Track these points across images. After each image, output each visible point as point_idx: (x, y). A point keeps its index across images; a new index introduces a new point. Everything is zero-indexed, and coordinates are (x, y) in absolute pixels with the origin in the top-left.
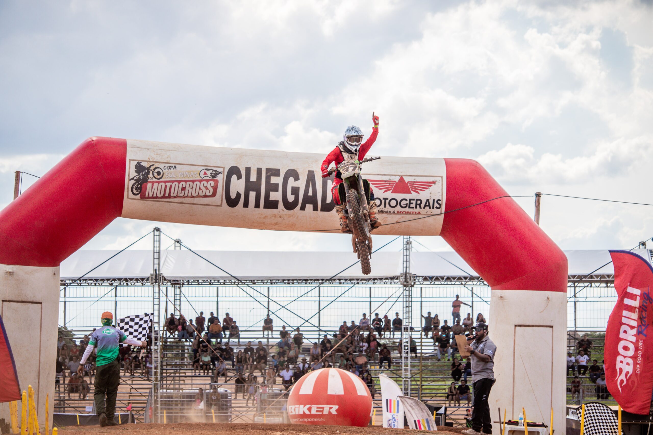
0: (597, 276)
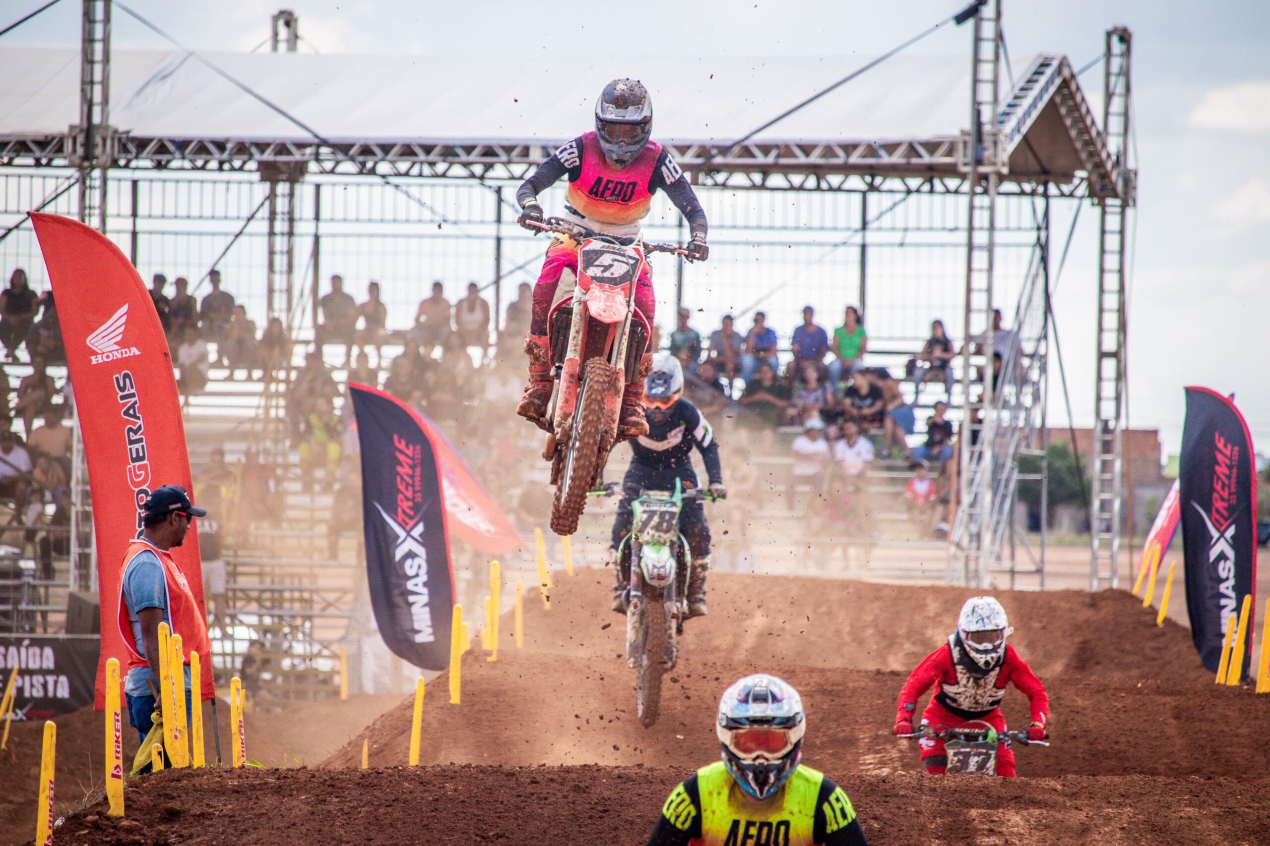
0: (766, 149)
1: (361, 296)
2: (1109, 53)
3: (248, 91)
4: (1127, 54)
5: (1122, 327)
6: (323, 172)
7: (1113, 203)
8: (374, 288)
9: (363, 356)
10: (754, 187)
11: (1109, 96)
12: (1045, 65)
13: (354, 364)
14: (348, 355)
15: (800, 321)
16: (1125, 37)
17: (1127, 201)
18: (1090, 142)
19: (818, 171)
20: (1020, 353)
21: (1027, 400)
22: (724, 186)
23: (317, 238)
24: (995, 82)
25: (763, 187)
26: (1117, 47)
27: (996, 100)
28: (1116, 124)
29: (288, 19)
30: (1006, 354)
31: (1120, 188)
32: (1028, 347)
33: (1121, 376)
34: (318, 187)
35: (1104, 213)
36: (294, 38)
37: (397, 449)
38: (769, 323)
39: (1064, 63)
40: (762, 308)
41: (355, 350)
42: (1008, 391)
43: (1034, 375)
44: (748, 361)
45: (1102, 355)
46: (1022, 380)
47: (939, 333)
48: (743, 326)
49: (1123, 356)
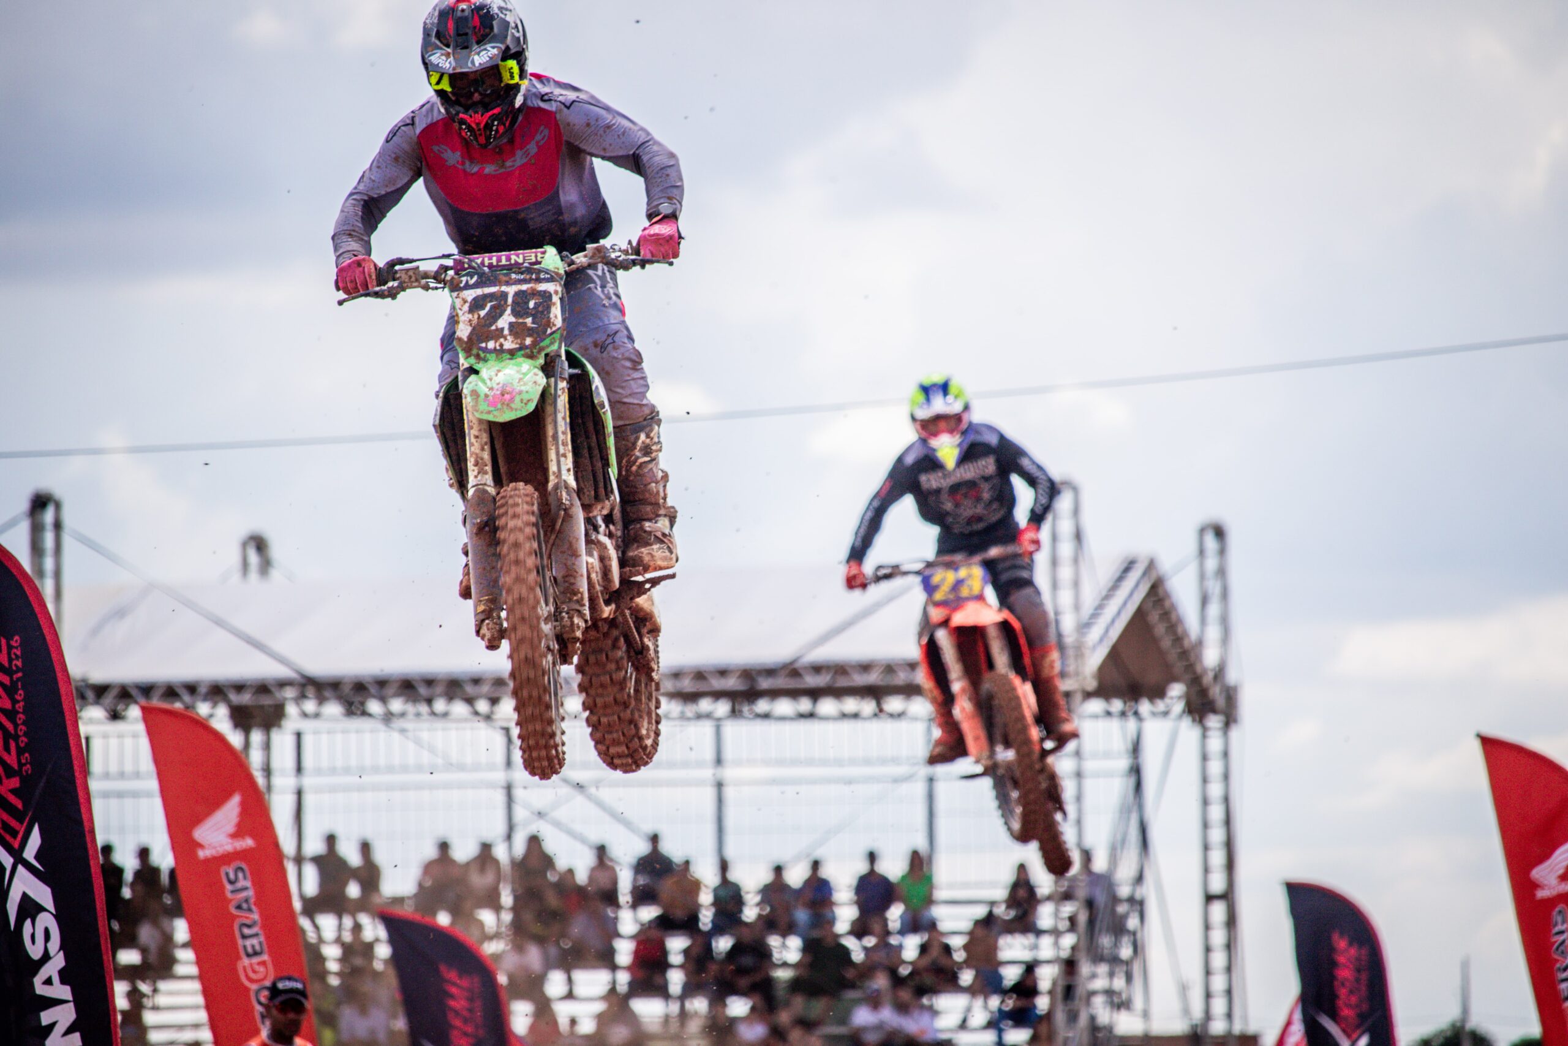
1: (354, 858)
2: (1202, 552)
3: (220, 623)
4: (1222, 552)
5: (1230, 865)
6: (305, 715)
7: (1214, 722)
8: (365, 848)
9: (357, 928)
10: (802, 716)
11: (1204, 601)
12: (1128, 568)
13: (347, 937)
14: (340, 927)
15: (862, 868)
16: (1219, 533)
17: (1230, 719)
18: (1184, 654)
19: (876, 693)
20: (1115, 900)
21: (1126, 952)
22: (766, 716)
23: (299, 793)
24: (1076, 584)
25: (811, 715)
26: (1211, 542)
27: (1077, 607)
28: (1213, 634)
29: (259, 544)
30: (1101, 899)
31: (1221, 702)
32: (1124, 891)
33: (1231, 922)
34: (299, 735)
35: (1204, 736)
36: (266, 565)
37: (448, 981)
38: (826, 872)
39: (1151, 565)
40: (818, 854)
41: (348, 922)
42: (1105, 941)
43: (1132, 923)
44: (802, 915)
45: (1209, 898)
46: (1119, 929)
47: (1022, 876)
48: (796, 877)
49: (1233, 898)
